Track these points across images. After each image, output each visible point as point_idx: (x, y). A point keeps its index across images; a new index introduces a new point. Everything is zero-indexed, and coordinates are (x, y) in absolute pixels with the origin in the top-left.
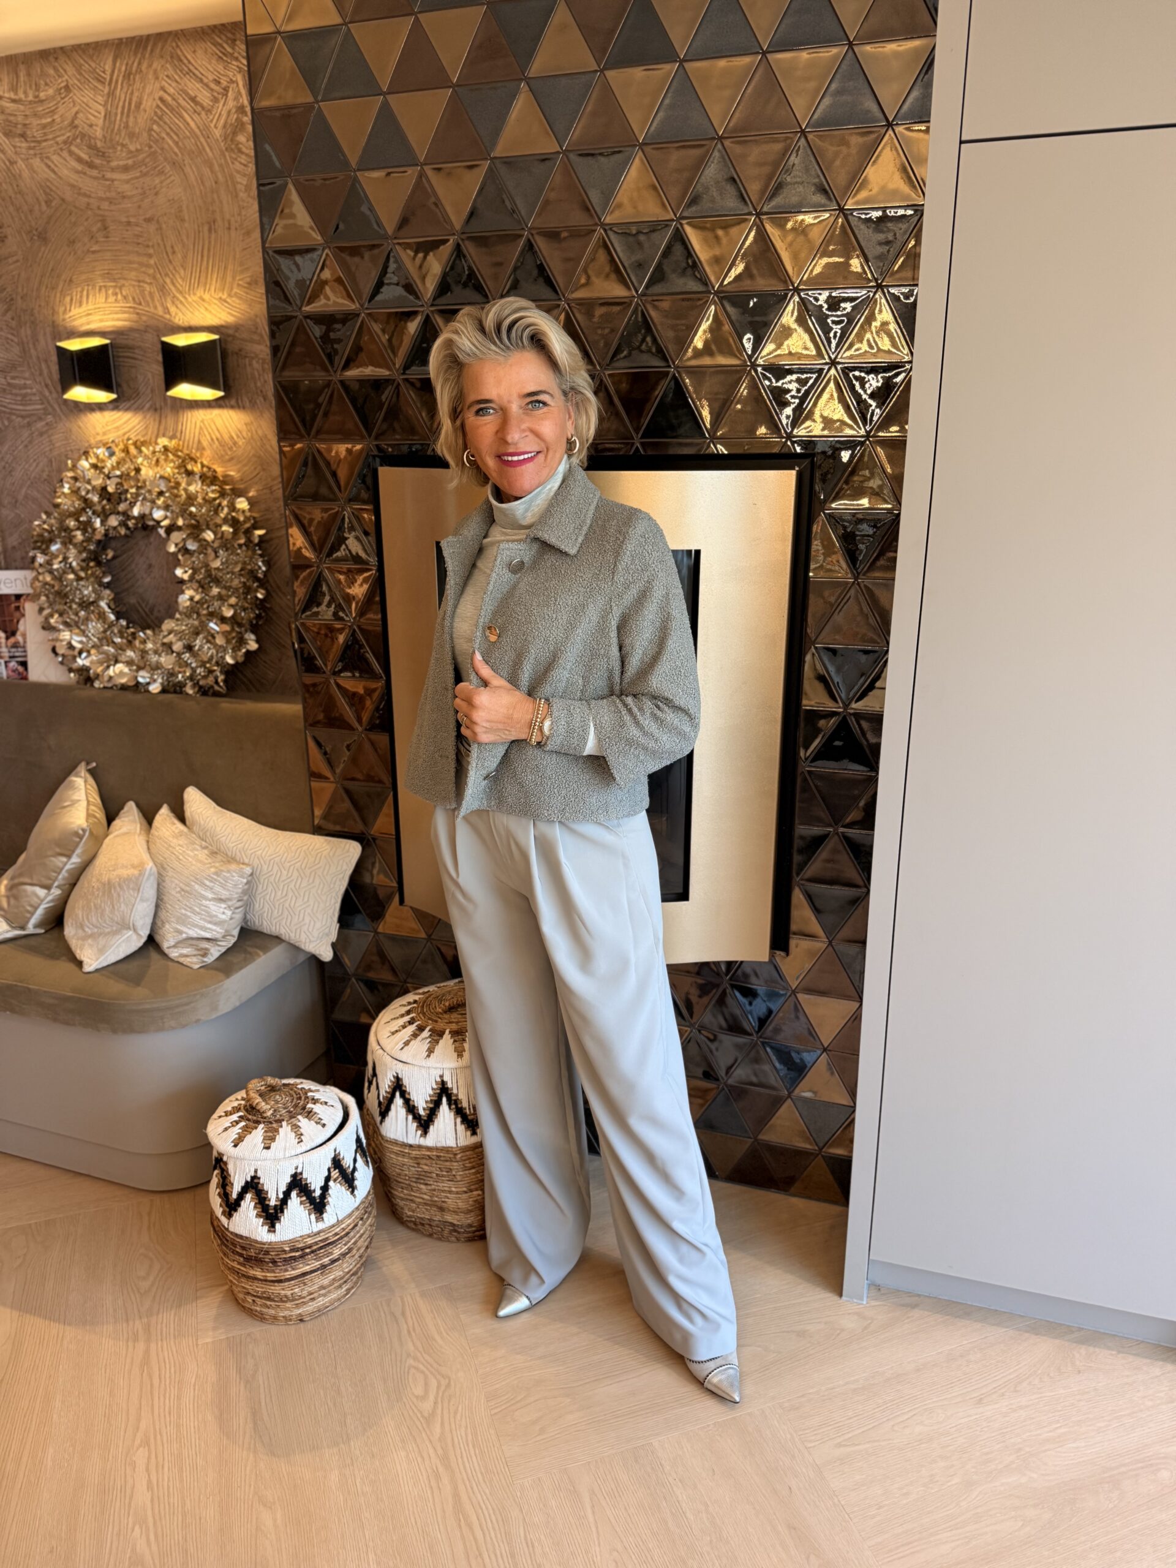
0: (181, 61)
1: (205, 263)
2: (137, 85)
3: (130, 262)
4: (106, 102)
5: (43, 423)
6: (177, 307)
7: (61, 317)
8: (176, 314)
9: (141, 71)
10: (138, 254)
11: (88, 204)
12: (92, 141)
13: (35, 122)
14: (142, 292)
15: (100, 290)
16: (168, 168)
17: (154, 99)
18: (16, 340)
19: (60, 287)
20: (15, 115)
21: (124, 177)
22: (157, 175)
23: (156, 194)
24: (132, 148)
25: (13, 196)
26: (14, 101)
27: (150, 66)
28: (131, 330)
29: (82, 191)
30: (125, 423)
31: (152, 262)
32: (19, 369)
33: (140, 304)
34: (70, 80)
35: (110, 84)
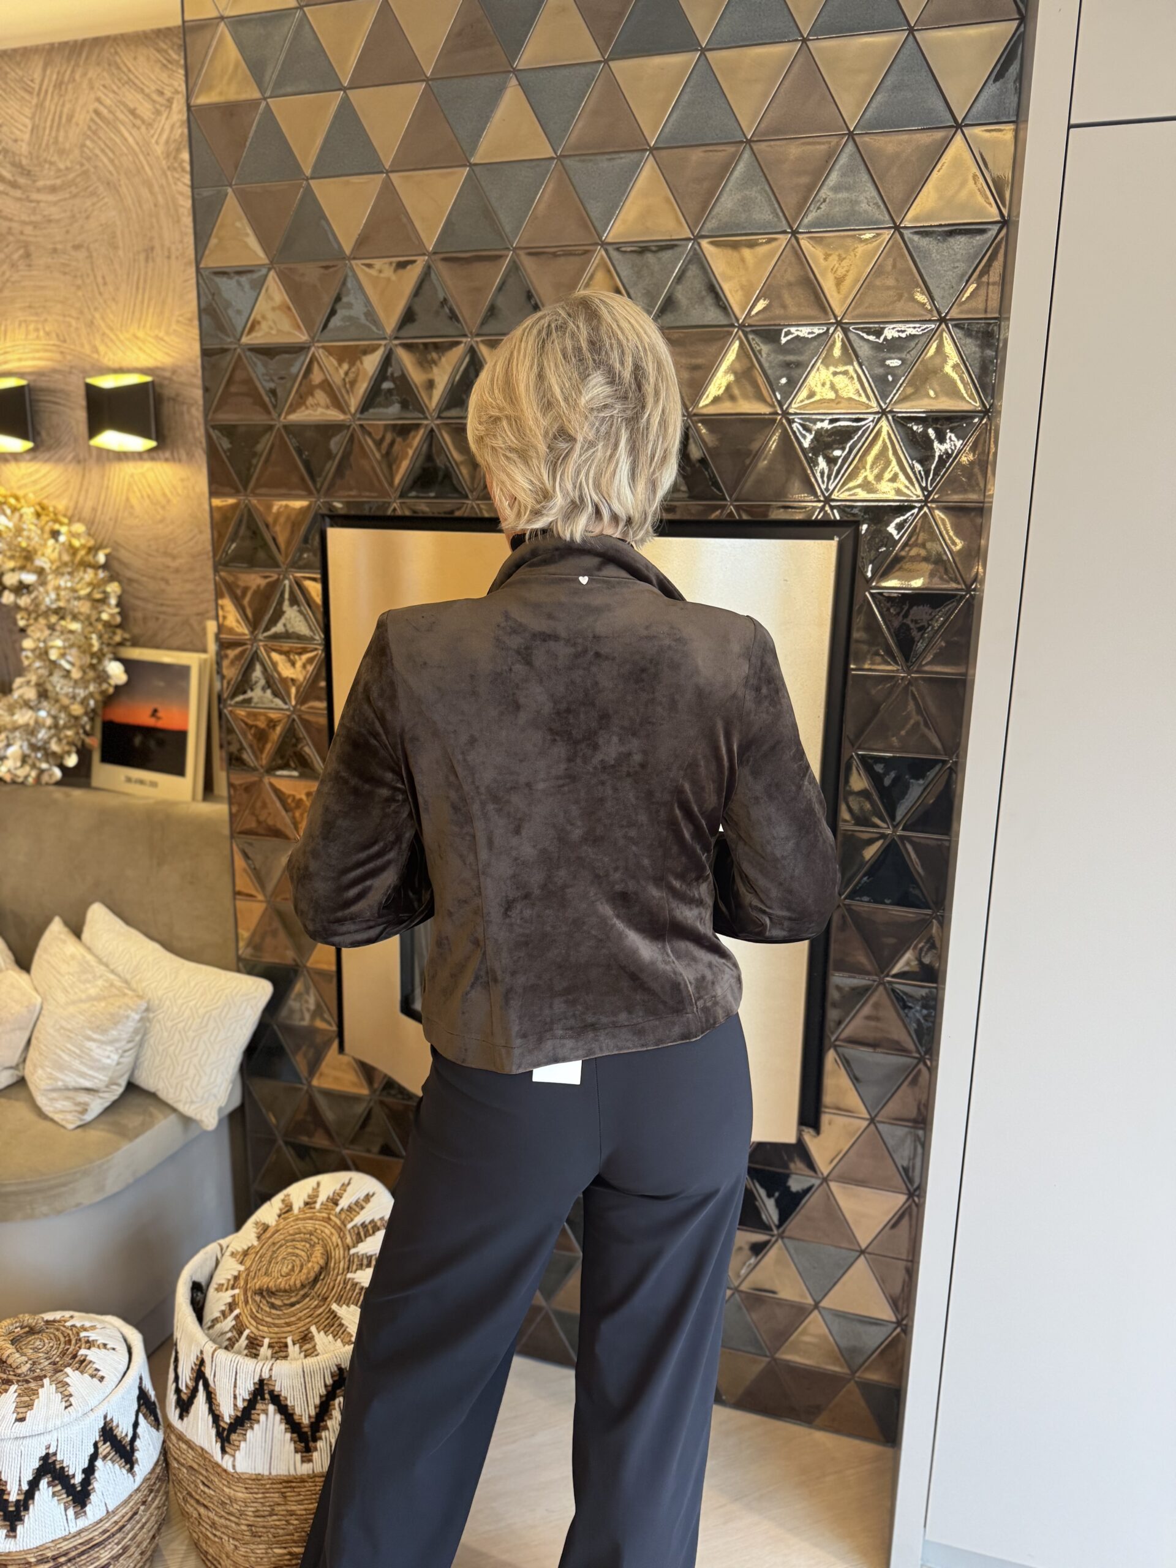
0: (118, 68)
1: (140, 297)
2: (70, 95)
4: (34, 115)
6: (107, 346)
8: (106, 353)
9: (74, 80)
11: (10, 229)
12: (17, 159)
14: (66, 328)
15: (20, 325)
16: (101, 189)
17: (88, 112)
21: (52, 198)
22: (89, 197)
23: (88, 218)
24: (62, 166)
27: (84, 75)
28: (54, 371)
30: (44, 476)
31: (80, 294)
33: (65, 341)
35: (39, 94)
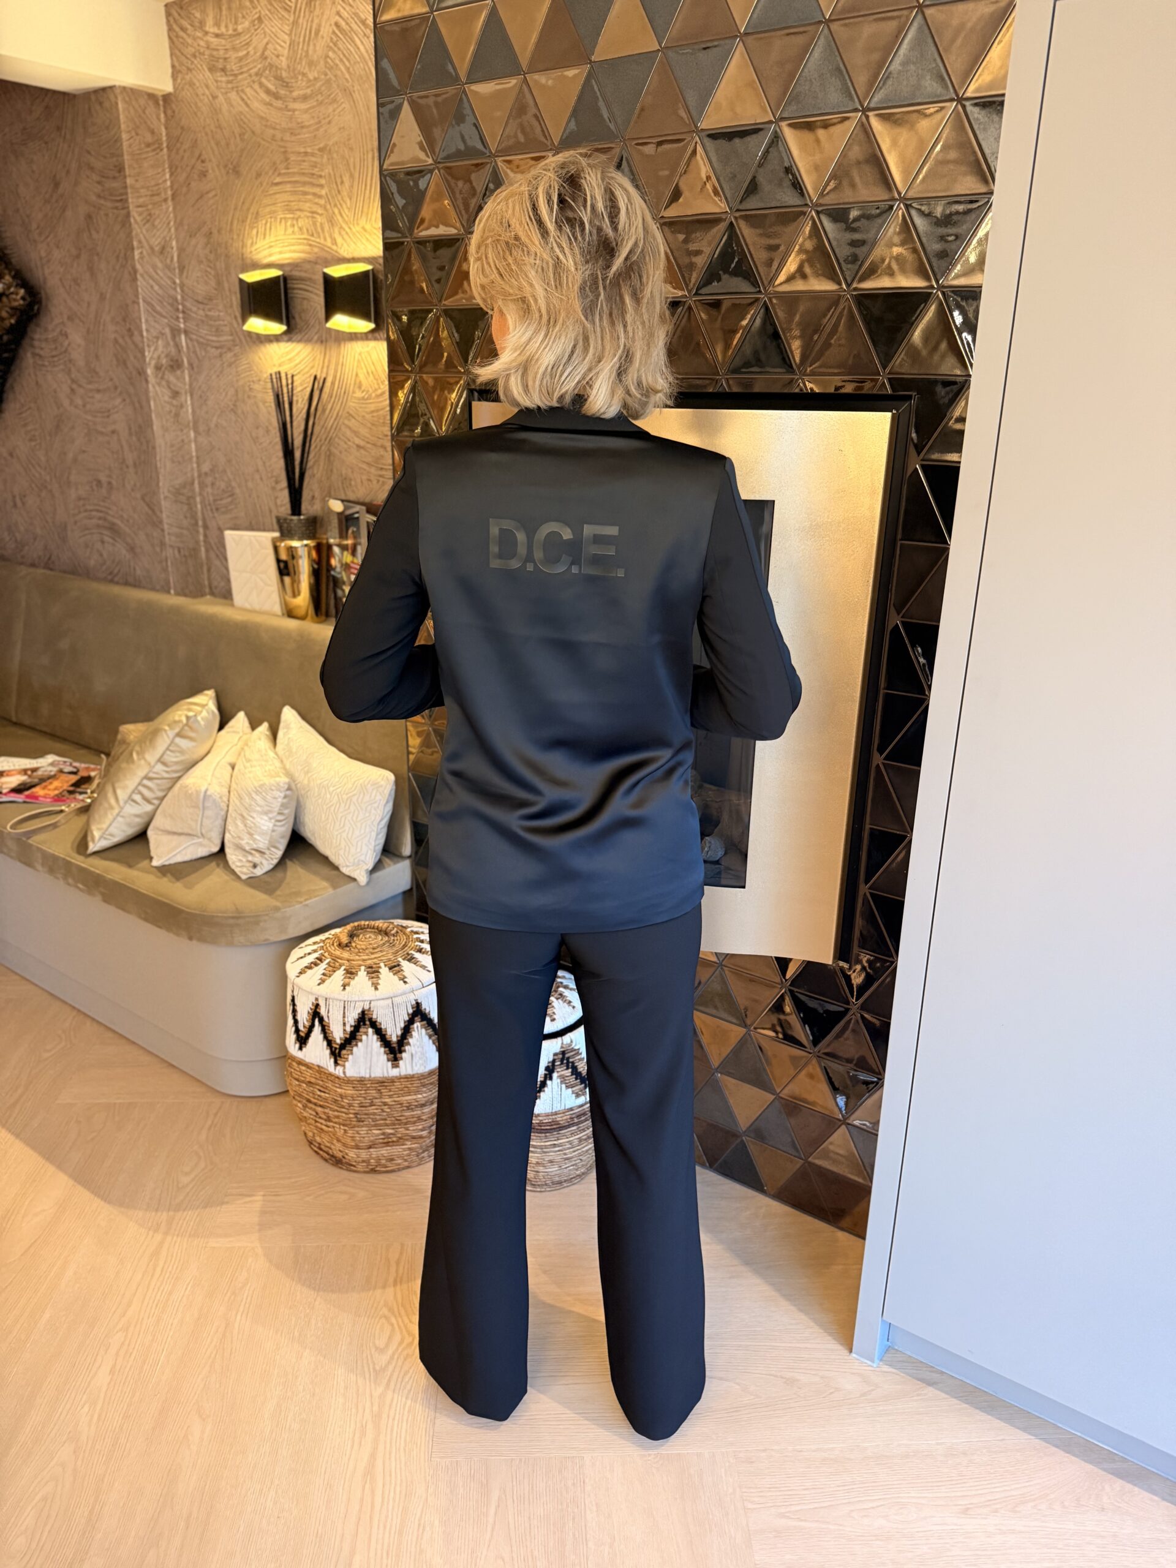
1: (368, 192)
2: (317, 12)
3: (305, 193)
4: (291, 31)
5: (232, 354)
6: (343, 239)
7: (249, 250)
8: (342, 245)
10: (313, 185)
11: (274, 136)
12: (279, 72)
13: (233, 55)
14: (314, 224)
15: (280, 222)
16: (340, 95)
17: (331, 25)
18: (213, 272)
19: (249, 220)
20: (217, 50)
21: (304, 106)
22: (330, 104)
23: (329, 123)
24: (311, 78)
25: (214, 130)
26: (217, 36)
28: (305, 262)
29: (269, 123)
30: (298, 354)
31: (323, 192)
32: (214, 301)
33: (312, 235)
34: (262, 12)
35: (294, 13)
